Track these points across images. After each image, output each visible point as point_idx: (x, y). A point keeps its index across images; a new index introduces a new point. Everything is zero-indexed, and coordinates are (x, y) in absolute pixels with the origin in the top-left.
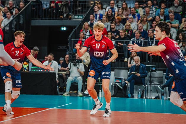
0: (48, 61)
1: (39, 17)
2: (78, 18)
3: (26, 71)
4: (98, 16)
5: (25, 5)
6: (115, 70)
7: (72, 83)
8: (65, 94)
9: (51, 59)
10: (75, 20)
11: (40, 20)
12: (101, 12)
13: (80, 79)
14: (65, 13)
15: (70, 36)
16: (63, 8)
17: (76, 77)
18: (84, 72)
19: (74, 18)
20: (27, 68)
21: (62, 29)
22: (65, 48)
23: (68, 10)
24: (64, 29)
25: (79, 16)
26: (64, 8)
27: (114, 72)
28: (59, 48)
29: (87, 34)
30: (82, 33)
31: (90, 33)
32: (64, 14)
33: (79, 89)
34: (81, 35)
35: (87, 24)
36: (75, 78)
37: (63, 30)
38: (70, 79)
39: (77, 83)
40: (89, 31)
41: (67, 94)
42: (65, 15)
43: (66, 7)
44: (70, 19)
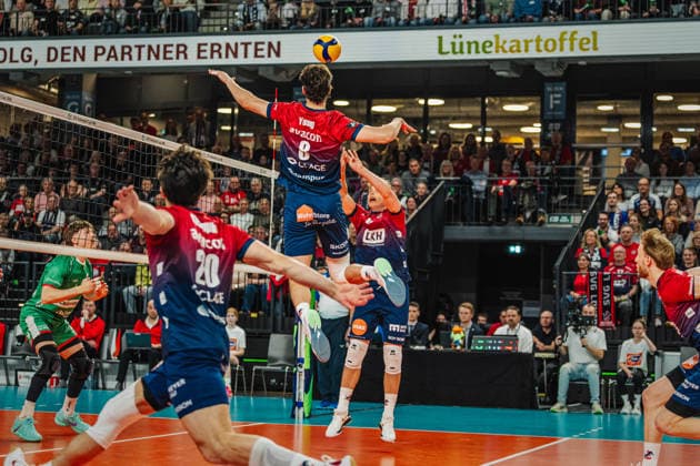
0: (507, 326)
1: (464, 220)
2: (559, 223)
3: (459, 348)
4: (617, 216)
5: (430, 189)
6: (682, 348)
7: (571, 380)
8: (555, 408)
9: (514, 319)
10: (549, 226)
11: (466, 228)
12: (622, 206)
13: (593, 370)
14: (530, 208)
15: (558, 264)
16: (523, 197)
17: (585, 364)
18: (605, 352)
19: (549, 223)
20: (461, 342)
21: (512, 249)
22: (520, 296)
23: (535, 203)
24: (517, 249)
25: (560, 217)
26: (527, 197)
27: (679, 354)
28: (504, 296)
29: (594, 258)
30: (583, 257)
31: (600, 254)
32: (525, 211)
33: (592, 394)
34: (582, 262)
35: (591, 233)
36: (580, 366)
37: (515, 253)
38: (566, 368)
39: (587, 381)
40: (600, 250)
41: (562, 408)
42: (528, 215)
43: (530, 196)
44: (542, 223)
